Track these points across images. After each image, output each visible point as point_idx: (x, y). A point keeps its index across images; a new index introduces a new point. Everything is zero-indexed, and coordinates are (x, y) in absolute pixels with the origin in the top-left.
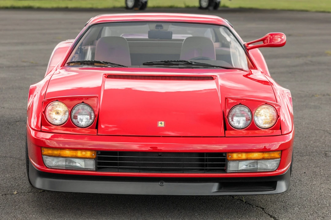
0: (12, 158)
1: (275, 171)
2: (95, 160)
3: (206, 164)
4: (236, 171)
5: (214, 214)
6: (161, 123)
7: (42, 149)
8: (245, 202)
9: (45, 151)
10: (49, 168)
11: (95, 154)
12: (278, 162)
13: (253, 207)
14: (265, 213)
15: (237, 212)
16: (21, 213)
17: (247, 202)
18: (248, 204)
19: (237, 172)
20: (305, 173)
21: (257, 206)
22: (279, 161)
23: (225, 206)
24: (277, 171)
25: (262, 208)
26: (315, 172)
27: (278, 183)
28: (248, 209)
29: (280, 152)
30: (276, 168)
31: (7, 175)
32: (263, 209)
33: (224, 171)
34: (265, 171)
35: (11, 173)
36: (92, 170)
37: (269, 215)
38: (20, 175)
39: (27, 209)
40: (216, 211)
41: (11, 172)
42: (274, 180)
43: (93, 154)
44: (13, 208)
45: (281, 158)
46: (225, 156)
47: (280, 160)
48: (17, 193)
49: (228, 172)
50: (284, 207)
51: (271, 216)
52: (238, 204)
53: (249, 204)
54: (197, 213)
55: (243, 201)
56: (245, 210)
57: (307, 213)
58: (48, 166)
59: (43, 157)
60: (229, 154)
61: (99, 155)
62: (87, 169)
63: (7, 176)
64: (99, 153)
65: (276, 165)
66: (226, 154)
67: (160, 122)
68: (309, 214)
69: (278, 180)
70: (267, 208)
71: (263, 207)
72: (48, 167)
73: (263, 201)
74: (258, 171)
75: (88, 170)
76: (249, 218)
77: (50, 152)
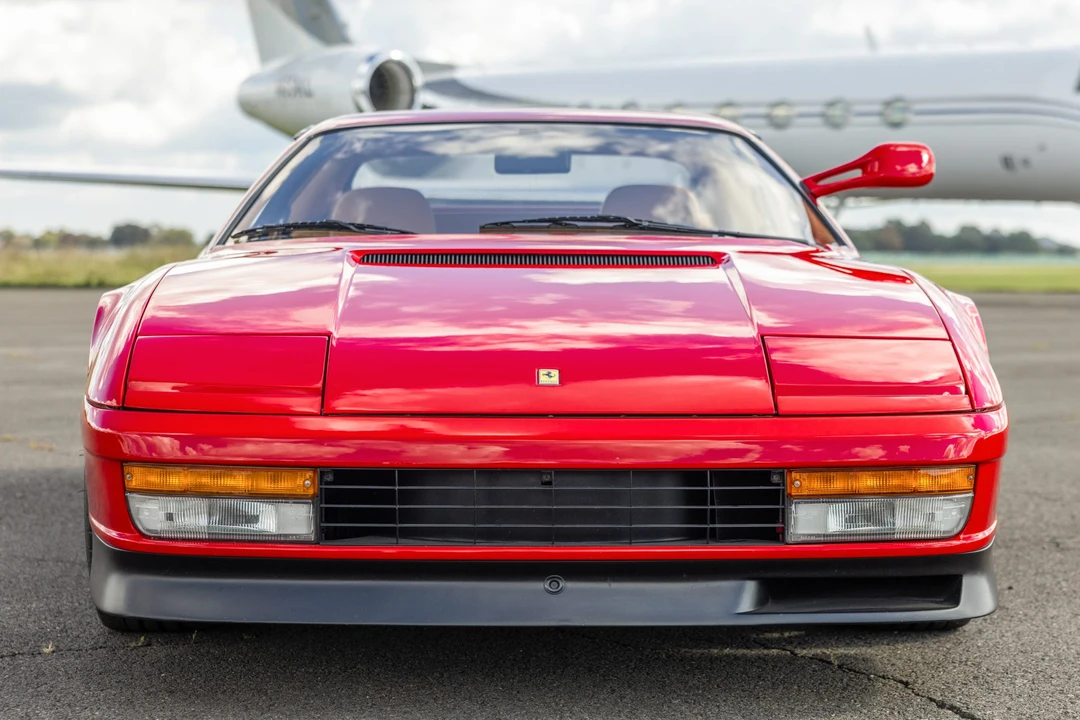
0: (60, 564)
1: (956, 537)
2: (313, 503)
3: (711, 510)
4: (819, 535)
5: (739, 700)
6: (548, 375)
7: (126, 469)
8: (840, 667)
9: (136, 477)
10: (149, 537)
11: (313, 482)
12: (966, 505)
13: (869, 679)
14: (918, 695)
15: (818, 692)
16: (54, 705)
17: (843, 664)
18: (850, 670)
19: (822, 539)
20: (1010, 588)
21: (883, 677)
22: (969, 502)
23: (772, 678)
24: (962, 536)
25: (901, 682)
26: (1043, 586)
27: (967, 581)
28: (852, 684)
29: (971, 469)
30: (960, 528)
31: (31, 603)
32: (906, 684)
33: (777, 535)
34: (922, 536)
35: (47, 598)
36: (302, 539)
37: (932, 700)
38: (77, 604)
39: (79, 695)
40: (743, 691)
41: (50, 596)
42: (952, 571)
43: (308, 482)
44: (30, 691)
45: (975, 490)
46: (778, 485)
47: (974, 498)
48: (53, 652)
49: (790, 539)
50: (975, 678)
51: (941, 705)
52: (814, 671)
53: (855, 671)
54: (677, 699)
55: (830, 663)
56: (844, 689)
57: (1062, 692)
58: (148, 530)
59: (130, 500)
60: (794, 474)
61: (327, 483)
62: (286, 535)
63: (34, 605)
64: (330, 478)
65: (959, 516)
66: (782, 475)
67: (543, 372)
68: (1070, 696)
69: (965, 573)
70: (920, 682)
71: (905, 680)
72: (147, 533)
73: (899, 663)
74: (897, 536)
75: (290, 538)
76: (865, 711)
77: (154, 478)
